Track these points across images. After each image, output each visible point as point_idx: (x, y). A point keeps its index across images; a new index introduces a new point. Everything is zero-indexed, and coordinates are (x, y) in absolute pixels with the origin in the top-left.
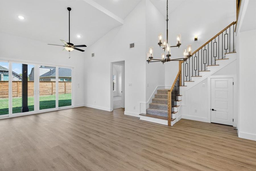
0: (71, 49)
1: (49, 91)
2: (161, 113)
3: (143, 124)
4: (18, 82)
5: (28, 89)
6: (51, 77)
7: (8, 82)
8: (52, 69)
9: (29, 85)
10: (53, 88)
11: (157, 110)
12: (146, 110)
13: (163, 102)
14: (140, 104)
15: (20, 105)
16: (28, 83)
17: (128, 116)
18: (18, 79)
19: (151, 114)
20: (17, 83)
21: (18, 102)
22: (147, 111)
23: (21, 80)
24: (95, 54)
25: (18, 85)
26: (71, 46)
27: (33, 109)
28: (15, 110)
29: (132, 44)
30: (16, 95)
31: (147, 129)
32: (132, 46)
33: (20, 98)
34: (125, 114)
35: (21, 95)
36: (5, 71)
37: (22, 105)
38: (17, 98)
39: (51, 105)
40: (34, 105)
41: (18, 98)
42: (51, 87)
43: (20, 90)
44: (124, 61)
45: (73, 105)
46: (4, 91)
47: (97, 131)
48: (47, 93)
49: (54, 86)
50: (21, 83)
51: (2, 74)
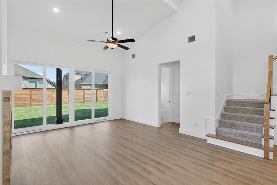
0: (115, 46)
1: (80, 99)
2: (243, 136)
3: (218, 152)
4: (52, 90)
5: (62, 97)
6: (82, 84)
7: (42, 89)
8: (83, 76)
9: (64, 92)
10: (85, 95)
11: (234, 130)
12: (216, 129)
13: (242, 119)
14: (206, 119)
15: (54, 114)
16: (62, 91)
17: (186, 136)
18: (52, 86)
19: (226, 135)
20: (50, 91)
21: (52, 110)
22: (217, 131)
23: (54, 88)
24: (136, 55)
25: (52, 93)
26: (114, 42)
27: (67, 120)
28: (50, 120)
29: (192, 37)
30: (49, 103)
31: (233, 163)
32: (192, 39)
33: (54, 106)
34: (179, 132)
35: (56, 103)
36: (40, 79)
37: (56, 114)
38: (50, 106)
39: (84, 115)
40: (68, 115)
41: (52, 106)
42: (83, 94)
43: (53, 98)
44: (179, 61)
45: (111, 116)
46: (39, 99)
47: (155, 161)
48: (80, 101)
49: (85, 94)
50: (55, 91)
51: (38, 82)
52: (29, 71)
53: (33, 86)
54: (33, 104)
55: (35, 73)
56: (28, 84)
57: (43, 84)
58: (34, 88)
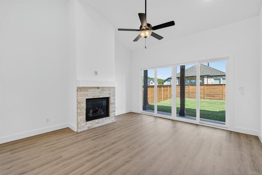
46: (211, 93)
51: (222, 78)
52: (216, 70)
53: (217, 82)
54: (206, 98)
55: (219, 71)
56: (213, 81)
57: (225, 81)
58: (219, 84)
